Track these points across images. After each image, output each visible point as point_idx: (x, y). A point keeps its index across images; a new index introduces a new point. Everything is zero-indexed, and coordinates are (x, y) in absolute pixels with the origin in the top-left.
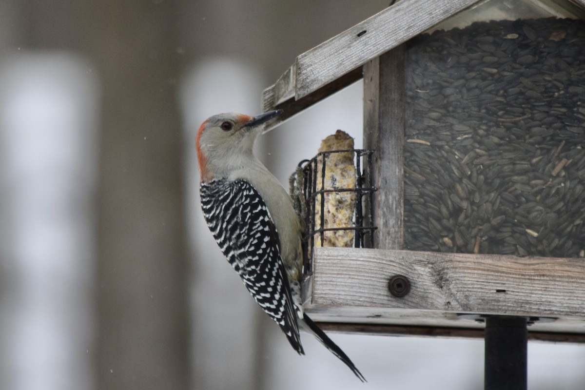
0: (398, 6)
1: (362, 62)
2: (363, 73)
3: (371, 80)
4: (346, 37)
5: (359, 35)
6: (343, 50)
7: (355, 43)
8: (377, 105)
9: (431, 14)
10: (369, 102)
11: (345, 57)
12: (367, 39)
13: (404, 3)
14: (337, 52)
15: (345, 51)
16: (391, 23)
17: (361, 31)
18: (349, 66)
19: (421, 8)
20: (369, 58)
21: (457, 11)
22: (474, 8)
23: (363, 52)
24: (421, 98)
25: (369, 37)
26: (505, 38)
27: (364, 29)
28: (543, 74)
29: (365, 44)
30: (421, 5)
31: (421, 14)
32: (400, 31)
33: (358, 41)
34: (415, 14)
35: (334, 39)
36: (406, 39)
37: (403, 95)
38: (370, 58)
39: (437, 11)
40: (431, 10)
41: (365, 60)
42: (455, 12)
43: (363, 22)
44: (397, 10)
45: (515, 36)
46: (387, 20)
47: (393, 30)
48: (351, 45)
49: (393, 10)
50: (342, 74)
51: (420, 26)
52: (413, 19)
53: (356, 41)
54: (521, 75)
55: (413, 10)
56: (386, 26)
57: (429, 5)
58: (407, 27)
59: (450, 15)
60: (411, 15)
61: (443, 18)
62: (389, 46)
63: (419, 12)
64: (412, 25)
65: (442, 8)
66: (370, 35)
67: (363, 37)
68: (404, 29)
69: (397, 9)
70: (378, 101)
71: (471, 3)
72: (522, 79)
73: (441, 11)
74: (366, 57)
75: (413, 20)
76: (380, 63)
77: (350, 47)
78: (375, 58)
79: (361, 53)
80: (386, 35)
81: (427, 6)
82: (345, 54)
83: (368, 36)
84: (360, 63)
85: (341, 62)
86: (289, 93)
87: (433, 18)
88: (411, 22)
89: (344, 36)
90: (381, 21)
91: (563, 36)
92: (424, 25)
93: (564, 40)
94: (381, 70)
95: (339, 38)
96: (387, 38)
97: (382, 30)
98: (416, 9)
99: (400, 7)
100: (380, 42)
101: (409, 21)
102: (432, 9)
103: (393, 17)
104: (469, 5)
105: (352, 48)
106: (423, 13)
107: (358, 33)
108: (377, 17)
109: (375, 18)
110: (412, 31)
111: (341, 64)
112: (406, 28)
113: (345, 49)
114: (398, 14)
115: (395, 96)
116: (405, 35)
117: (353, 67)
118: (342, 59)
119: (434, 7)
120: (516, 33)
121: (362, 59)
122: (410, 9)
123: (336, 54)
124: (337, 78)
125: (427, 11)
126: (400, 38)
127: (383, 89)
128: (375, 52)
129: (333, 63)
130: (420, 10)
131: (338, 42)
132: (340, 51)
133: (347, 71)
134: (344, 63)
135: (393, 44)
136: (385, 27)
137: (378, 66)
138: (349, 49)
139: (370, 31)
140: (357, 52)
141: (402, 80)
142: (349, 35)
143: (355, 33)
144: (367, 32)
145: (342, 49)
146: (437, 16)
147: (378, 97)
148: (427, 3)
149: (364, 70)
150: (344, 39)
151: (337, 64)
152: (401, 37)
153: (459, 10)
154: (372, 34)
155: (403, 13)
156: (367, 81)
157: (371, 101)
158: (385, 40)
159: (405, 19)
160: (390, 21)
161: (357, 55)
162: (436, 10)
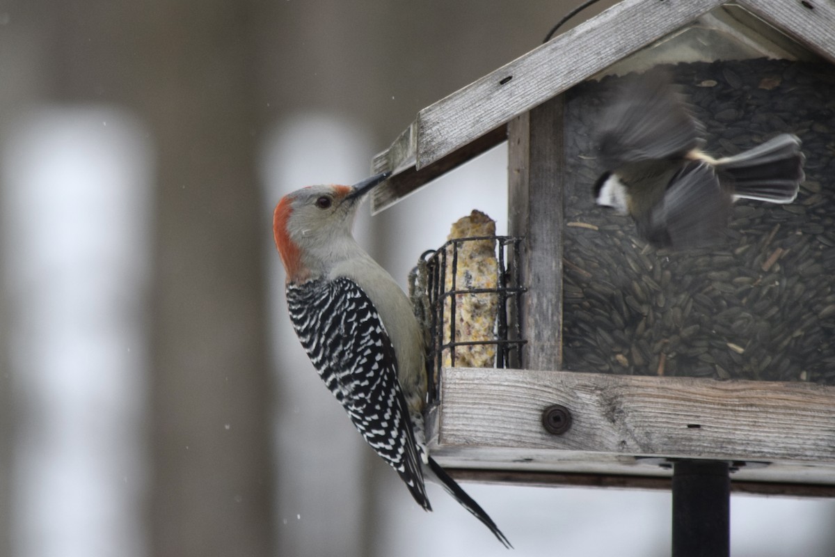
0: (555, 43)
1: (506, 119)
2: (508, 134)
3: (519, 142)
4: (485, 85)
5: (502, 82)
6: (480, 103)
7: (496, 93)
8: (527, 177)
9: (599, 54)
10: (516, 172)
11: (483, 112)
12: (513, 88)
13: (563, 40)
14: (472, 105)
15: (484, 104)
16: (545, 66)
17: (505, 77)
18: (488, 125)
19: (585, 46)
20: (515, 114)
21: (634, 50)
22: (657, 45)
23: (507, 105)
24: (585, 166)
25: (515, 85)
26: (699, 85)
27: (509, 75)
28: (751, 134)
29: (511, 94)
30: (586, 42)
31: (586, 54)
32: (557, 77)
33: (500, 91)
34: (577, 54)
35: (469, 88)
36: (565, 87)
37: (561, 162)
38: (517, 113)
39: (608, 49)
40: (600, 49)
41: (511, 116)
42: (631, 52)
43: (507, 64)
44: (553, 49)
45: (713, 83)
46: (540, 62)
47: (548, 75)
48: (492, 96)
49: (548, 49)
50: (479, 134)
51: (585, 70)
52: (575, 60)
53: (498, 90)
54: (721, 135)
55: (576, 49)
56: (538, 69)
57: (597, 42)
58: (567, 72)
59: (625, 55)
60: (572, 55)
61: (616, 59)
62: (542, 96)
63: (582, 51)
64: (574, 68)
65: (614, 46)
66: (516, 82)
67: (508, 86)
68: (562, 74)
69: (553, 47)
70: (527, 171)
71: (653, 39)
72: (721, 141)
73: (613, 50)
74: (512, 112)
75: (574, 62)
76: (531, 120)
77: (490, 98)
78: (523, 114)
79: (505, 107)
80: (539, 82)
81: (594, 43)
82: (483, 108)
83: (514, 83)
84: (504, 120)
85: (478, 119)
86: (407, 160)
87: (602, 59)
88: (571, 64)
89: (481, 84)
90: (531, 64)
91: (777, 83)
92: (590, 68)
93: (778, 88)
94: (532, 129)
95: (476, 86)
96: (540, 87)
97: (533, 76)
98: (579, 47)
99: (558, 44)
100: (531, 92)
101: (570, 63)
102: (600, 46)
103: (549, 58)
104: (650, 41)
105: (492, 100)
106: (589, 53)
107: (501, 80)
108: (526, 58)
109: (523, 59)
110: (574, 77)
111: (477, 121)
112: (565, 73)
113: (483, 101)
114: (555, 55)
115: (550, 164)
116: (564, 82)
117: (494, 125)
118: (480, 114)
119: (603, 44)
120: (714, 80)
121: (506, 115)
122: (571, 47)
123: (471, 108)
124: (471, 141)
125: (594, 50)
126: (557, 86)
127: (535, 154)
128: (523, 105)
129: (467, 121)
130: (584, 48)
131: (474, 92)
132: (477, 105)
133: (486, 130)
134: (482, 120)
135: (548, 95)
136: (538, 72)
137: (528, 124)
138: (489, 101)
139: (517, 77)
140: (499, 106)
141: (560, 143)
142: (489, 83)
143: (497, 80)
144: (513, 79)
145: (479, 101)
146: (607, 56)
147: (528, 165)
148: (593, 40)
149: (509, 129)
150: (481, 87)
151: (473, 121)
152: (559, 85)
153: (636, 49)
154: (519, 81)
155: (562, 52)
156: (512, 144)
157: (519, 171)
158: (537, 88)
159: (564, 60)
160: (545, 64)
161: (499, 109)
162: (605, 49)
